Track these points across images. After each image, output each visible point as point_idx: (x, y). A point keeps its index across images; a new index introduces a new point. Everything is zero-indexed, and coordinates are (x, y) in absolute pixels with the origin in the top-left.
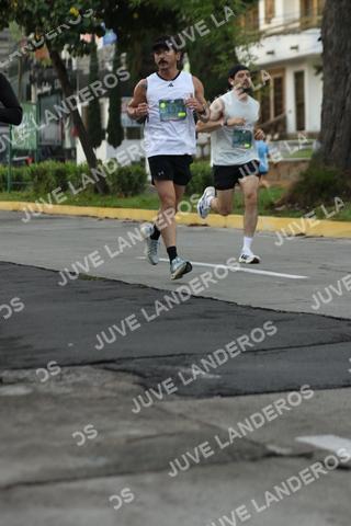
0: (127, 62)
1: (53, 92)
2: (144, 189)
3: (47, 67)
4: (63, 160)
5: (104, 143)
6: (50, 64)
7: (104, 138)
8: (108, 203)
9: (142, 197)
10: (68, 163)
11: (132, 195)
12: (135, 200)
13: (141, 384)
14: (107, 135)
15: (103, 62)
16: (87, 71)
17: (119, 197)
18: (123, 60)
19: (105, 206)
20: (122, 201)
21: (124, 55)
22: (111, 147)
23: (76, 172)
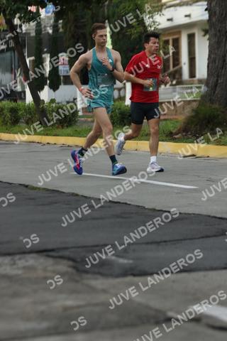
0: (62, 27)
1: (8, 49)
2: (76, 122)
3: (3, 30)
4: (15, 101)
5: (46, 88)
6: (5, 29)
7: (46, 84)
8: (49, 132)
9: (75, 127)
10: (19, 102)
11: (67, 126)
12: (69, 130)
13: (74, 267)
14: (48, 82)
15: (45, 27)
16: (33, 34)
17: (58, 128)
18: (60, 26)
19: (47, 135)
20: (59, 131)
21: (61, 21)
22: (52, 91)
23: (25, 110)
